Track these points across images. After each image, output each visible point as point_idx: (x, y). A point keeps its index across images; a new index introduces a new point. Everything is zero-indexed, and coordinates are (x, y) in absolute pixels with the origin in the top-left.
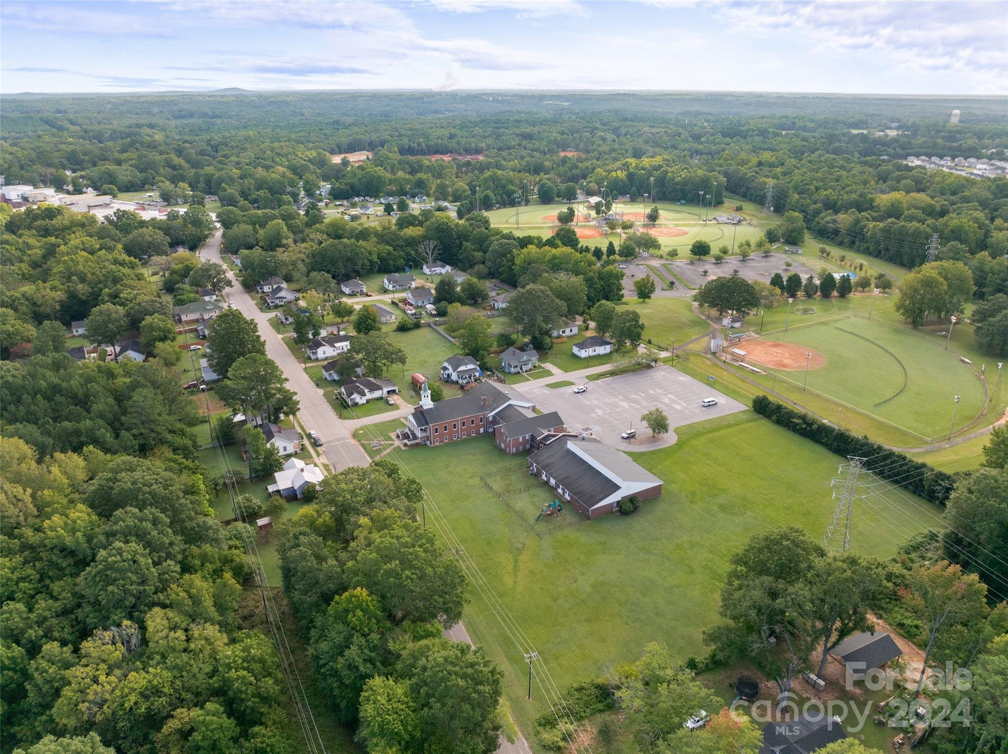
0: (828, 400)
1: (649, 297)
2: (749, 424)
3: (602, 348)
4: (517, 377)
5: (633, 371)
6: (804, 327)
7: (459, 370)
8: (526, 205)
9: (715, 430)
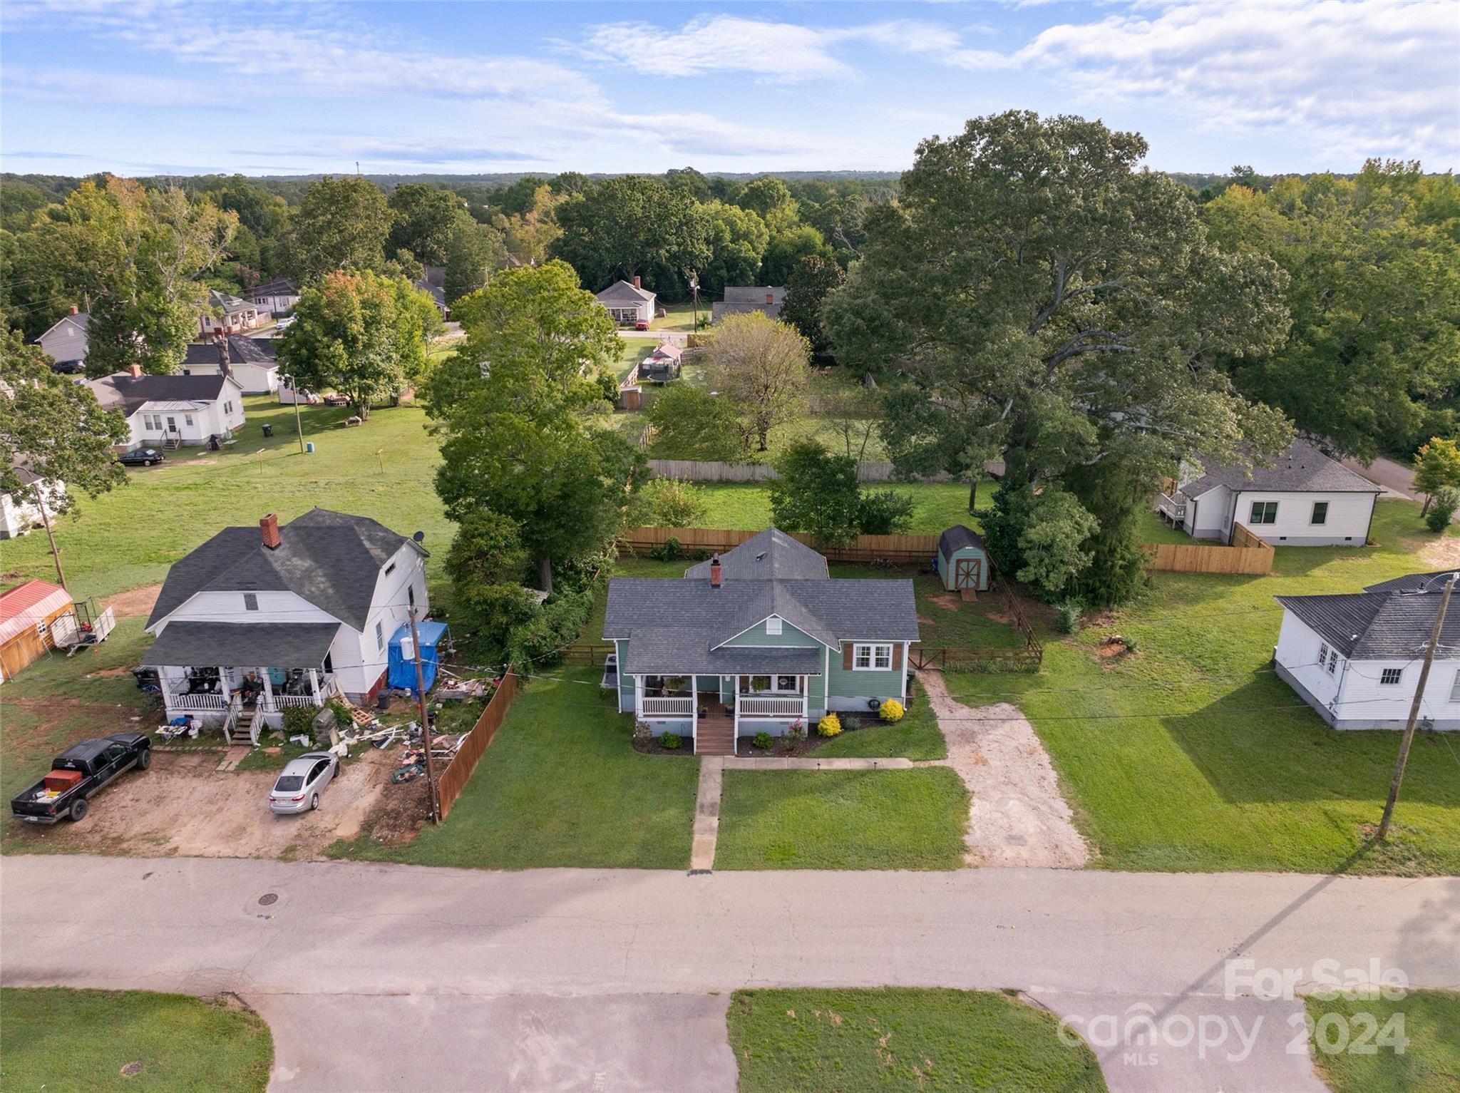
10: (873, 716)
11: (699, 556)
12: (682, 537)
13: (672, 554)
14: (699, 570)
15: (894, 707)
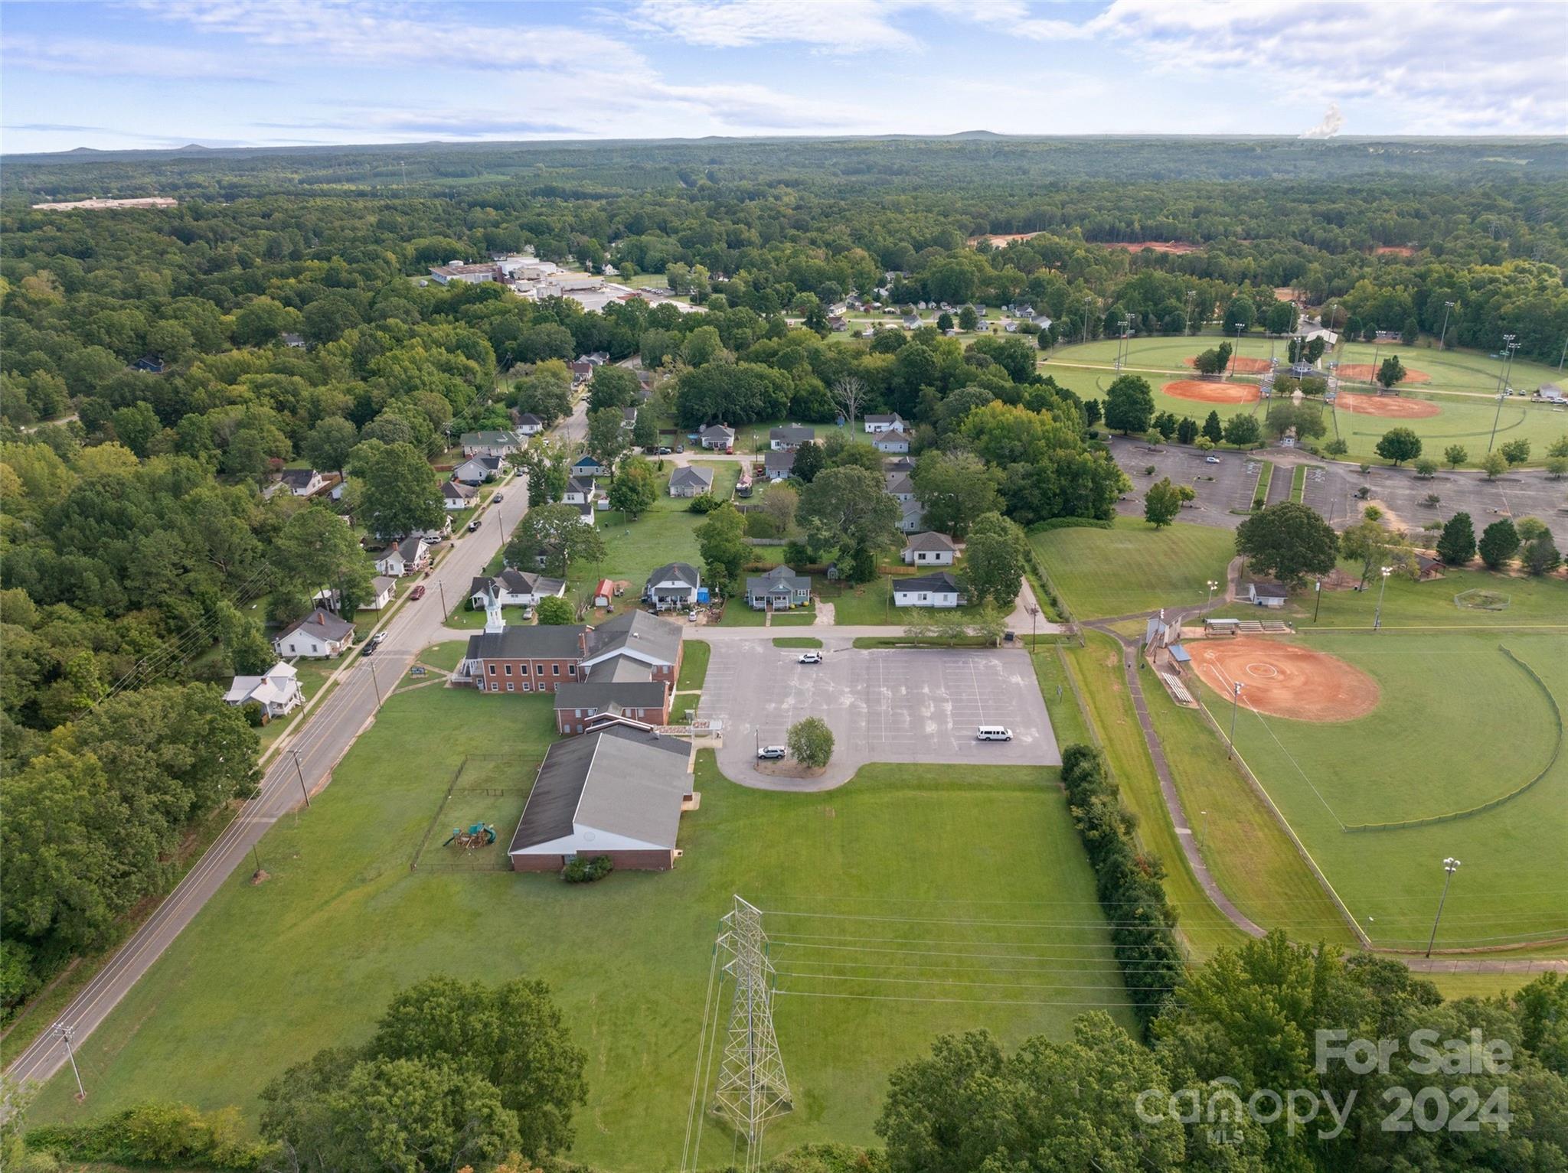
0: (1252, 792)
1: (1166, 523)
2: (1018, 794)
3: (941, 595)
4: (758, 616)
5: (949, 646)
6: (1424, 633)
7: (660, 585)
8: (1193, 335)
9: (936, 787)
10: (802, 605)
11: (765, 570)
12: (760, 565)
13: (756, 570)
14: (765, 575)
15: (807, 603)
